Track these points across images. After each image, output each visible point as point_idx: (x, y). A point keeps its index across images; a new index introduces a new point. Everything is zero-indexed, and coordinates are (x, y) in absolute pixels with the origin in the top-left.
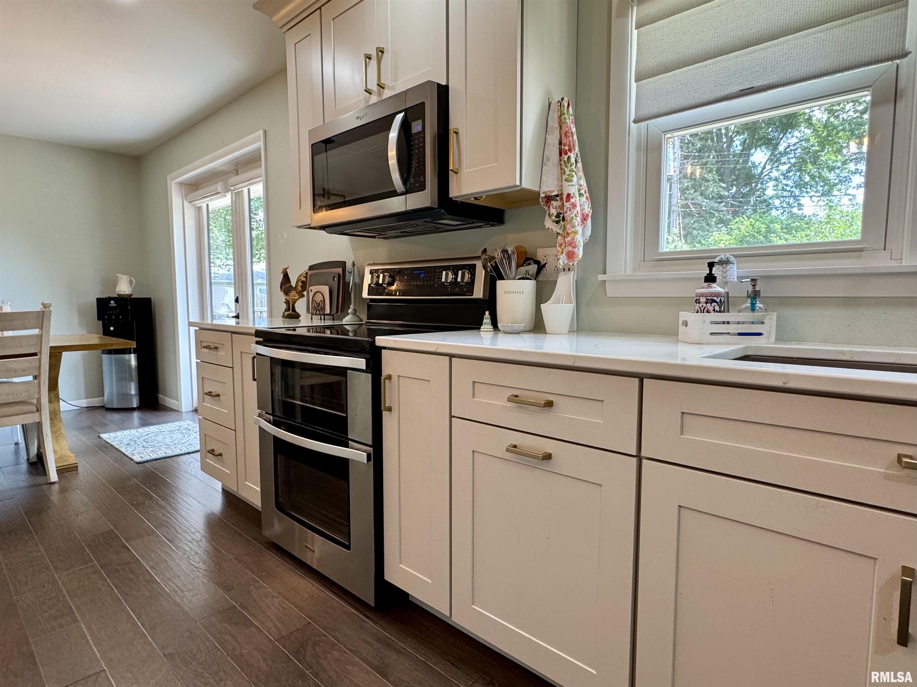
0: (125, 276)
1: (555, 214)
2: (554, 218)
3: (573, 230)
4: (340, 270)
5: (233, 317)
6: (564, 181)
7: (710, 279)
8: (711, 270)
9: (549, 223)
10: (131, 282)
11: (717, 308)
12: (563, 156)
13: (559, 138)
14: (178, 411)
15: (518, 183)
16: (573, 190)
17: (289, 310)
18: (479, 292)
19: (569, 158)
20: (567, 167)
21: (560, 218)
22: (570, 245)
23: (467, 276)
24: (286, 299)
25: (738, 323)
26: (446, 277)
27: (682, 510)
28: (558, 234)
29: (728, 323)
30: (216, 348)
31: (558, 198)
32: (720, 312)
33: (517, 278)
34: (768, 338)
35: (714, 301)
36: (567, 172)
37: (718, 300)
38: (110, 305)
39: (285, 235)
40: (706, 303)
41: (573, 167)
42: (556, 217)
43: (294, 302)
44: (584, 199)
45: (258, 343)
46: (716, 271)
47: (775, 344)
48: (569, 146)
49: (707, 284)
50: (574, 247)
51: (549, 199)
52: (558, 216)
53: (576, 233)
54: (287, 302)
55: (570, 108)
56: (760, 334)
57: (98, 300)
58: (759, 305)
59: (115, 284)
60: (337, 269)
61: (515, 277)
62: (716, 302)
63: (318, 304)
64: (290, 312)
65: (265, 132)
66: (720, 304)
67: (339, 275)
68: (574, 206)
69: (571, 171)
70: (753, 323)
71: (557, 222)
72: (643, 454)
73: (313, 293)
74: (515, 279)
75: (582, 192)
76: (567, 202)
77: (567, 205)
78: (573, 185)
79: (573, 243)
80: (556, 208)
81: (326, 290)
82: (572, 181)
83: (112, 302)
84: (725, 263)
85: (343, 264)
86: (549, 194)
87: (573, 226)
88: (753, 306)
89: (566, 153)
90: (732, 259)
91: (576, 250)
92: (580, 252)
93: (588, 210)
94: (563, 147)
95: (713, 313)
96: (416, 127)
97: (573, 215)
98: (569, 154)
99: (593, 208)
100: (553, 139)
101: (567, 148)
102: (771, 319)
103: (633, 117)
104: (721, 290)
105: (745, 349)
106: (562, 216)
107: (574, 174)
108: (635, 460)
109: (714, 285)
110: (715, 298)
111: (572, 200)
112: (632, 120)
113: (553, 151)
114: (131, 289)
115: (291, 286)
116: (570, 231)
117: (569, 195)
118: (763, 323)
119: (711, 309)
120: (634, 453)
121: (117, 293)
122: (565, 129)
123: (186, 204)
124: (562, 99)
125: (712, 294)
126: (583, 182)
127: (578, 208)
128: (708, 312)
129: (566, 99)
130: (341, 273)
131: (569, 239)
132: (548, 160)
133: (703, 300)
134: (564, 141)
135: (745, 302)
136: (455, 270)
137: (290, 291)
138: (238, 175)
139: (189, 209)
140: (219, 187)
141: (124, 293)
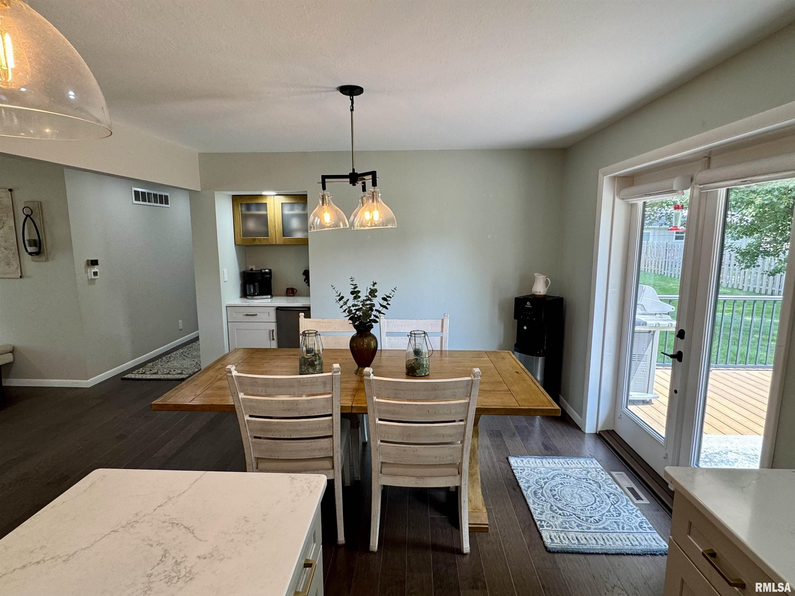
0: (542, 276)
5: (672, 356)
10: (547, 282)
14: (580, 429)
38: (526, 306)
57: (516, 299)
59: (532, 282)
83: (528, 302)
114: (546, 290)
121: (533, 293)
123: (617, 200)
138: (712, 165)
139: (620, 205)
140: (676, 183)
141: (539, 294)
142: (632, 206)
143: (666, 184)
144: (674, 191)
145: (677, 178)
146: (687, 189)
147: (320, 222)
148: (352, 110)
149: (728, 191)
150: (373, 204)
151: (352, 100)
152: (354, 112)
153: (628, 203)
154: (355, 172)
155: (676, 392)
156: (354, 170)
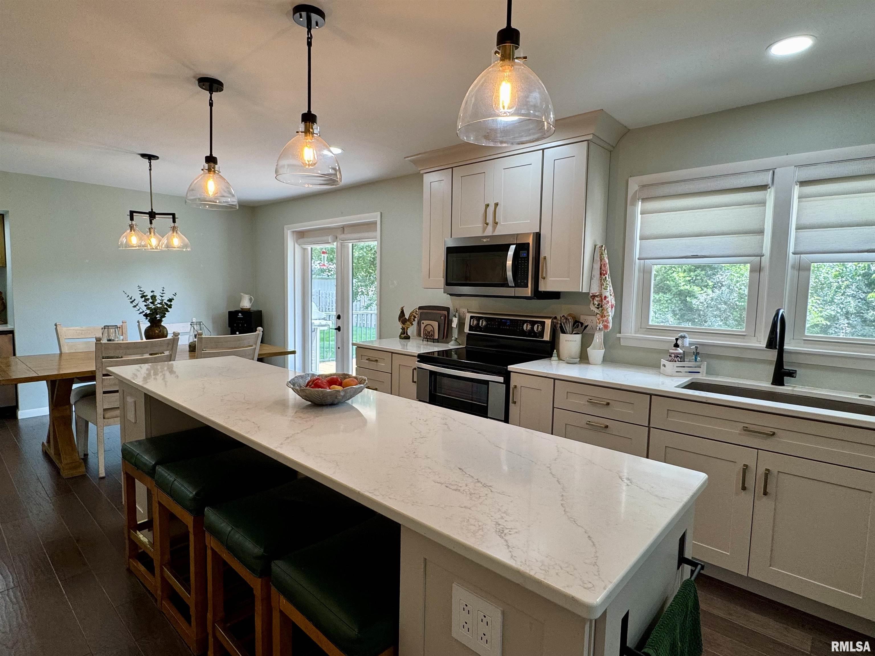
0: (247, 295)
1: (597, 304)
2: (596, 306)
3: (607, 314)
4: (446, 313)
6: (603, 289)
7: (676, 346)
8: (677, 342)
9: (593, 308)
10: (251, 300)
11: (679, 360)
12: (602, 276)
13: (600, 265)
15: (581, 291)
16: (608, 294)
17: (404, 334)
18: (547, 337)
19: (606, 277)
20: (604, 282)
21: (600, 306)
22: (606, 322)
23: (540, 327)
24: (402, 327)
25: (689, 367)
26: (526, 327)
27: (667, 448)
28: (598, 314)
29: (684, 367)
30: (377, 361)
31: (599, 296)
32: (681, 361)
33: (574, 333)
34: (702, 374)
35: (678, 357)
36: (605, 285)
37: (680, 356)
38: (237, 315)
39: (395, 282)
40: (674, 357)
41: (608, 282)
42: (597, 305)
43: (407, 328)
44: (612, 297)
45: (418, 361)
46: (679, 342)
47: (705, 377)
48: (606, 271)
49: (675, 348)
50: (608, 323)
51: (594, 297)
52: (598, 305)
53: (609, 316)
54: (403, 329)
55: (606, 251)
56: (699, 372)
57: (229, 312)
58: (699, 358)
59: (240, 301)
60: (444, 312)
61: (572, 332)
62: (679, 357)
63: (429, 333)
64: (405, 335)
65: (381, 213)
66: (681, 358)
67: (445, 315)
68: (608, 302)
69: (607, 284)
70: (695, 367)
71: (598, 308)
72: (651, 426)
73: (425, 325)
74: (572, 334)
75: (611, 293)
76: (604, 300)
77: (605, 301)
78: (607, 292)
79: (607, 321)
80: (597, 301)
81: (435, 324)
82: (607, 289)
83: (240, 314)
84: (683, 337)
85: (447, 309)
86: (594, 294)
87: (608, 312)
88: (696, 359)
89: (604, 275)
90: (687, 335)
91: (609, 325)
92: (610, 325)
93: (614, 302)
94: (602, 271)
95: (677, 362)
96: (523, 254)
97: (608, 307)
98: (606, 275)
99: (615, 301)
100: (597, 266)
101: (605, 272)
102: (704, 366)
103: (637, 257)
104: (681, 351)
105: (692, 379)
106: (600, 305)
107: (608, 286)
108: (647, 428)
109: (679, 349)
110: (679, 355)
111: (607, 299)
112: (637, 258)
113: (597, 273)
114: (251, 305)
115: (406, 319)
116: (606, 315)
117: (605, 297)
118: (700, 367)
119: (677, 360)
120: (647, 425)
121: (241, 307)
122: (603, 263)
123: (296, 245)
124: (602, 246)
125: (677, 353)
126: (611, 288)
127: (610, 303)
128: (675, 361)
129: (604, 246)
130: (447, 314)
131: (605, 318)
132: (594, 276)
133: (673, 355)
134: (603, 268)
135: (692, 356)
136: (533, 323)
137: (406, 322)
138: (345, 232)
139: (298, 250)
140: (330, 239)
141: (246, 308)
142: (304, 249)
143: (325, 238)
144: (330, 243)
145: (330, 236)
146: (335, 242)
147: (126, 241)
148: (150, 170)
149: (352, 244)
150: (173, 234)
151: (150, 163)
152: (152, 171)
153: (302, 247)
154: (154, 211)
155: (339, 348)
156: (152, 209)
